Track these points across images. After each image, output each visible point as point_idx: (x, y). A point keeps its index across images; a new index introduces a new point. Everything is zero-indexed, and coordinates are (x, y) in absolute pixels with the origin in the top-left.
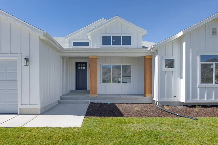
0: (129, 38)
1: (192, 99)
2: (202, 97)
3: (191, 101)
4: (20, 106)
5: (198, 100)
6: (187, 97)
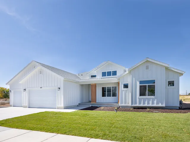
0: (116, 71)
1: (135, 104)
2: (140, 103)
3: (134, 105)
5: (138, 105)
6: (132, 103)
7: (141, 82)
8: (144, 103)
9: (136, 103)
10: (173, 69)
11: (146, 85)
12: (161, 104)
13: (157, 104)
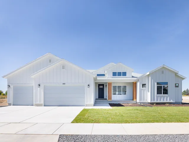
0: (126, 73)
3: (153, 102)
4: (86, 103)
5: (156, 101)
6: (151, 100)
7: (158, 83)
8: (160, 100)
9: (154, 100)
10: (179, 75)
11: (162, 86)
12: (173, 100)
13: (169, 100)
